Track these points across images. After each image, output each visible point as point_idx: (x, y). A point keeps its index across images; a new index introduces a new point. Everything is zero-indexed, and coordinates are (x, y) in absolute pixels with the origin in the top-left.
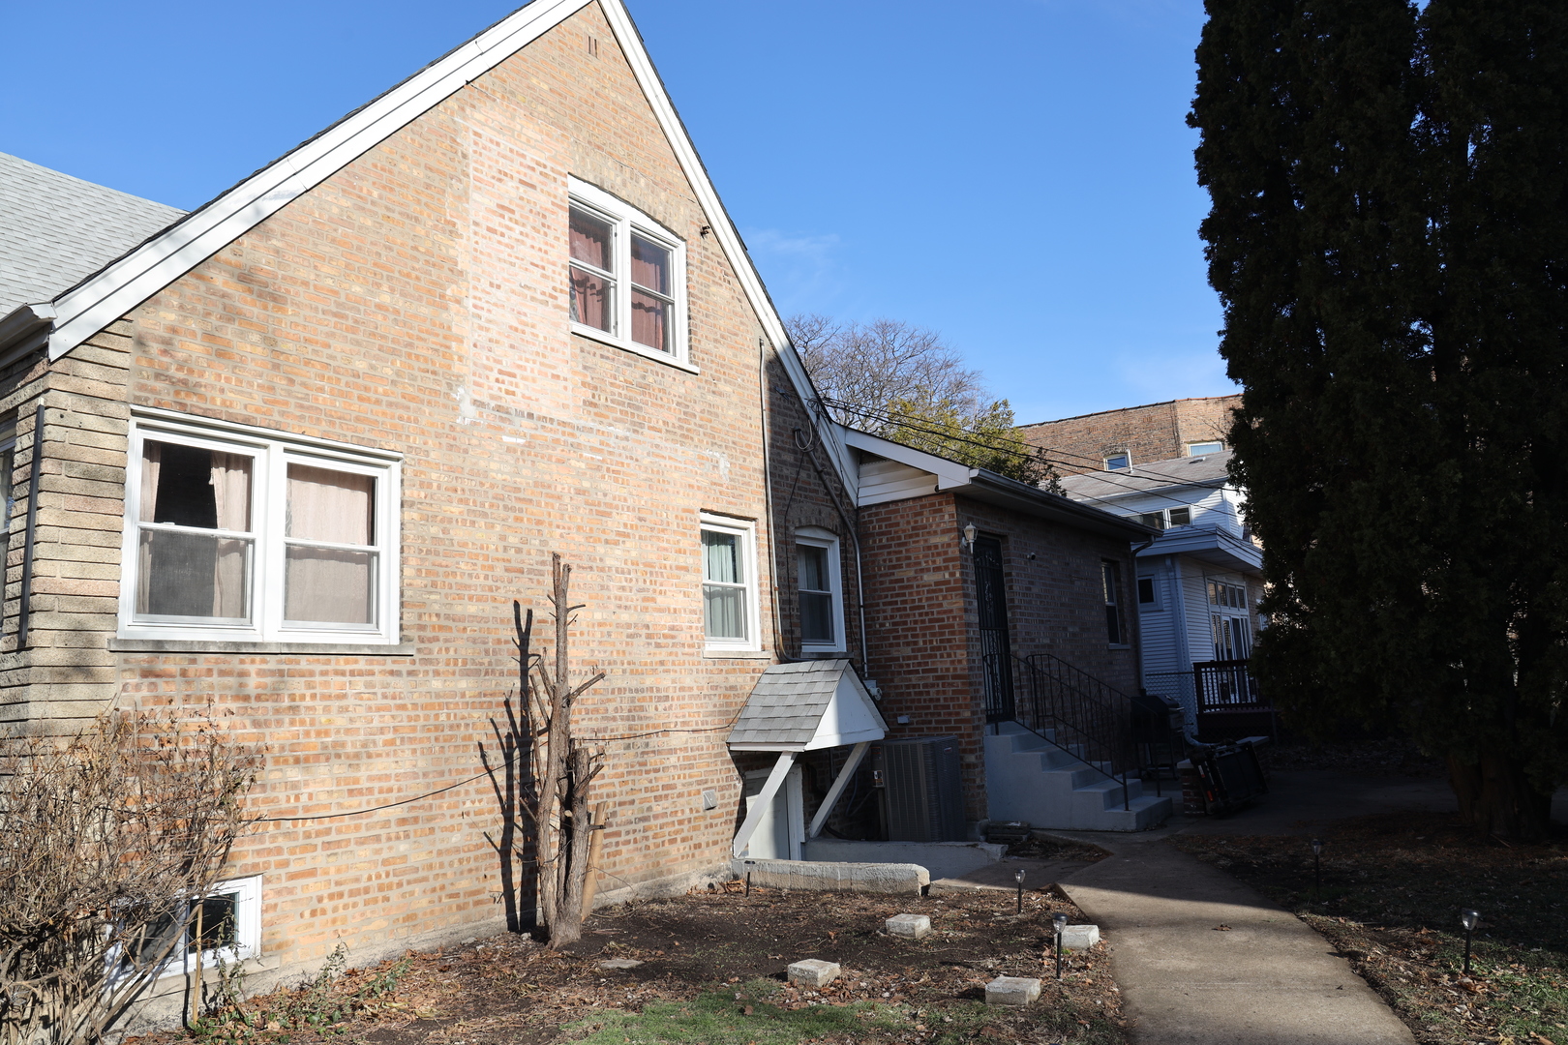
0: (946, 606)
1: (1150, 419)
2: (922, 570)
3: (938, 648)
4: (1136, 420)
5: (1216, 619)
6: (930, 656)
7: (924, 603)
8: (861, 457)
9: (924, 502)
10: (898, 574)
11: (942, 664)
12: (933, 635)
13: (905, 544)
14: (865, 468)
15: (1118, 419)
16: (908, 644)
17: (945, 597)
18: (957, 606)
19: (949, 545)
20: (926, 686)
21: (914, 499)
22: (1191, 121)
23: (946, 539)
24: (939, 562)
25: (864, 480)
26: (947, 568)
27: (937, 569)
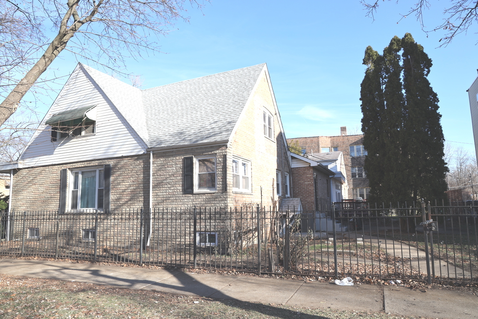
0: (310, 188)
1: (312, 140)
2: (305, 181)
3: (308, 197)
4: (309, 140)
5: (336, 192)
6: (306, 198)
7: (305, 188)
8: (293, 158)
9: (306, 168)
10: (300, 182)
11: (309, 200)
12: (307, 194)
13: (301, 176)
14: (293, 160)
15: (304, 140)
16: (301, 196)
17: (310, 187)
18: (312, 188)
19: (311, 177)
20: (305, 204)
21: (304, 167)
22: (360, 99)
23: (310, 176)
24: (309, 180)
25: (293, 162)
26: (310, 181)
27: (308, 181)
